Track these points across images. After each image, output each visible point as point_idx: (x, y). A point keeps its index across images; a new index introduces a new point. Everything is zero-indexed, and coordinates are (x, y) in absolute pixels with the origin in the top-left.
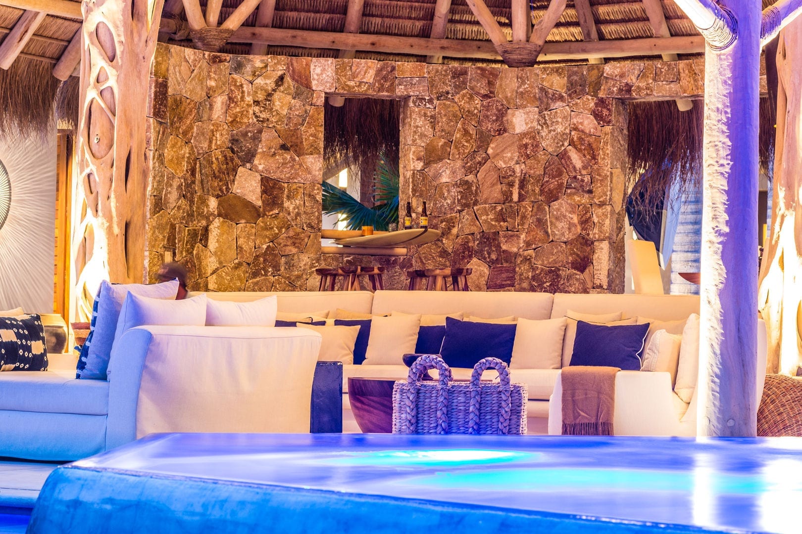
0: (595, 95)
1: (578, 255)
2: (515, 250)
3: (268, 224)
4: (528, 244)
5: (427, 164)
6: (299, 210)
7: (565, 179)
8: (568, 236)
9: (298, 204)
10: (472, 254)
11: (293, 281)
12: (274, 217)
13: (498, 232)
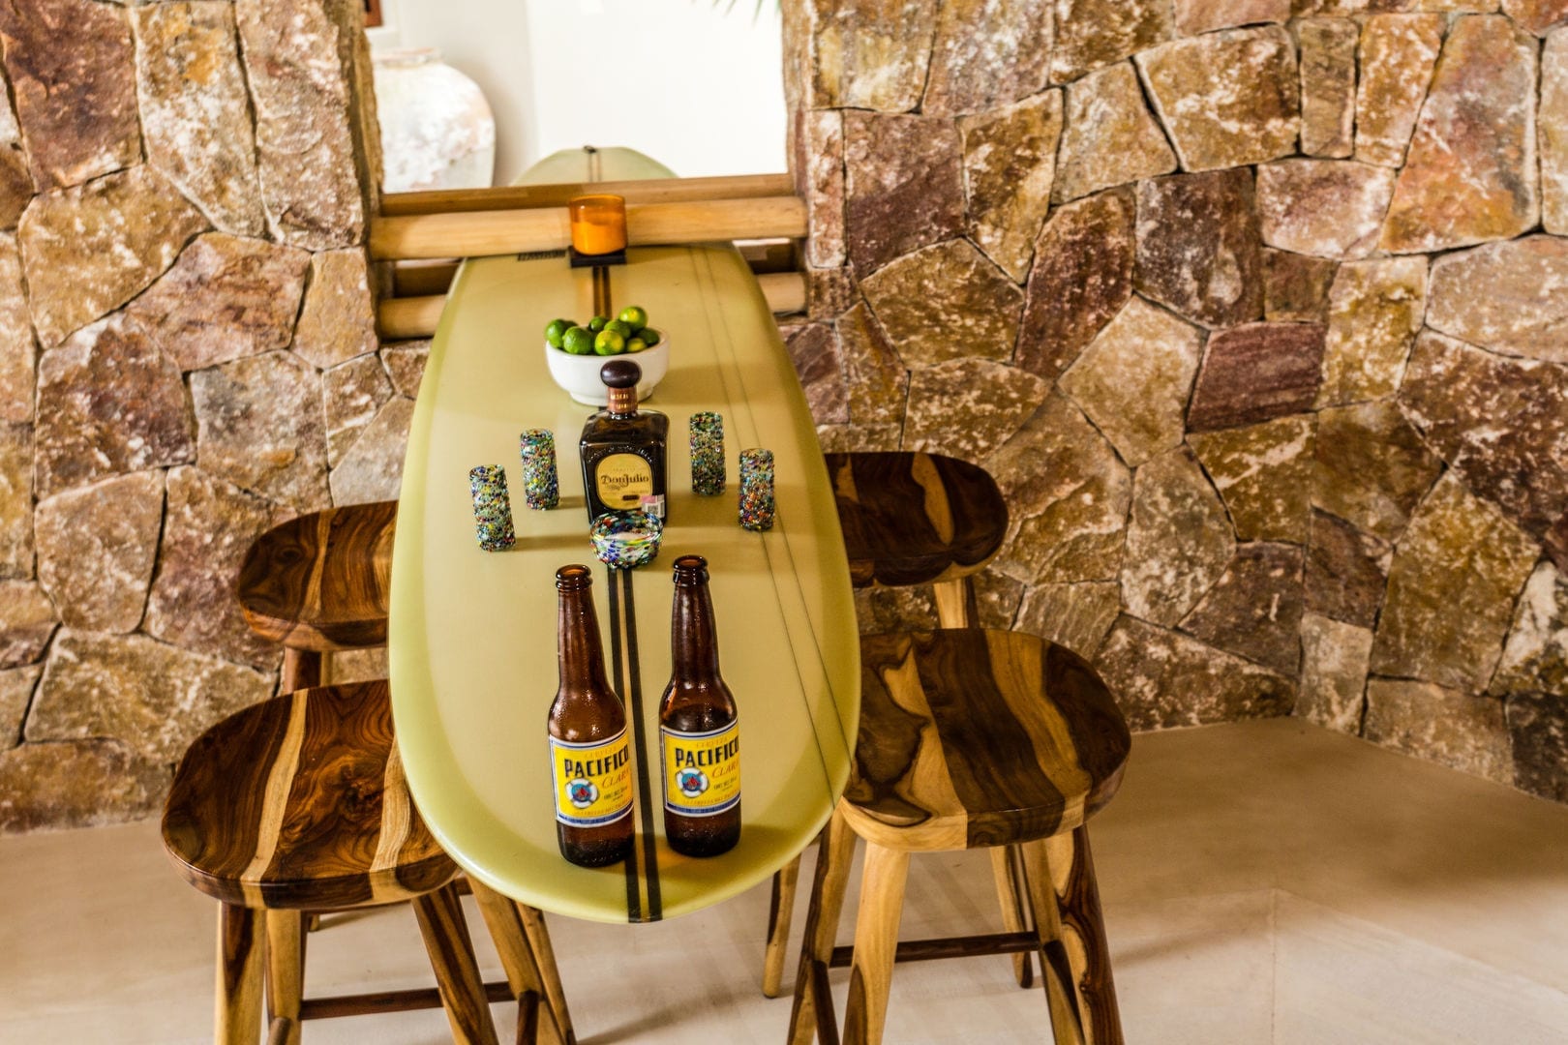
2: (1328, 248)
3: (79, 226)
4: (1402, 230)
6: (225, 145)
9: (213, 115)
10: (1119, 288)
11: (261, 483)
12: (102, 193)
13: (1254, 168)
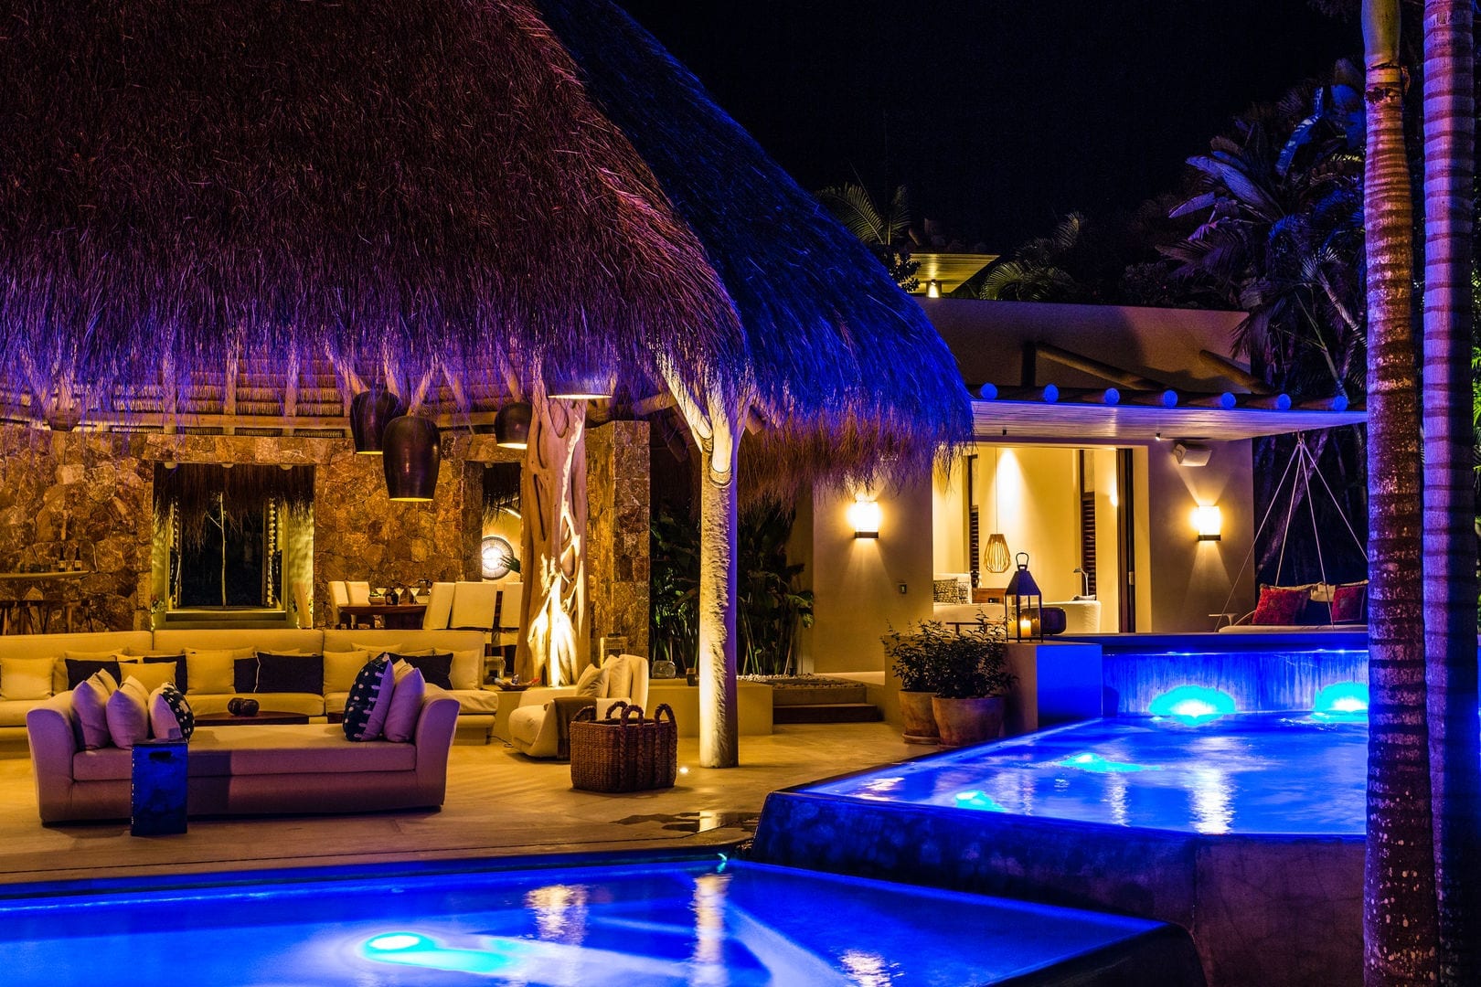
0: (139, 457)
1: (123, 584)
7: (112, 523)
8: (114, 568)
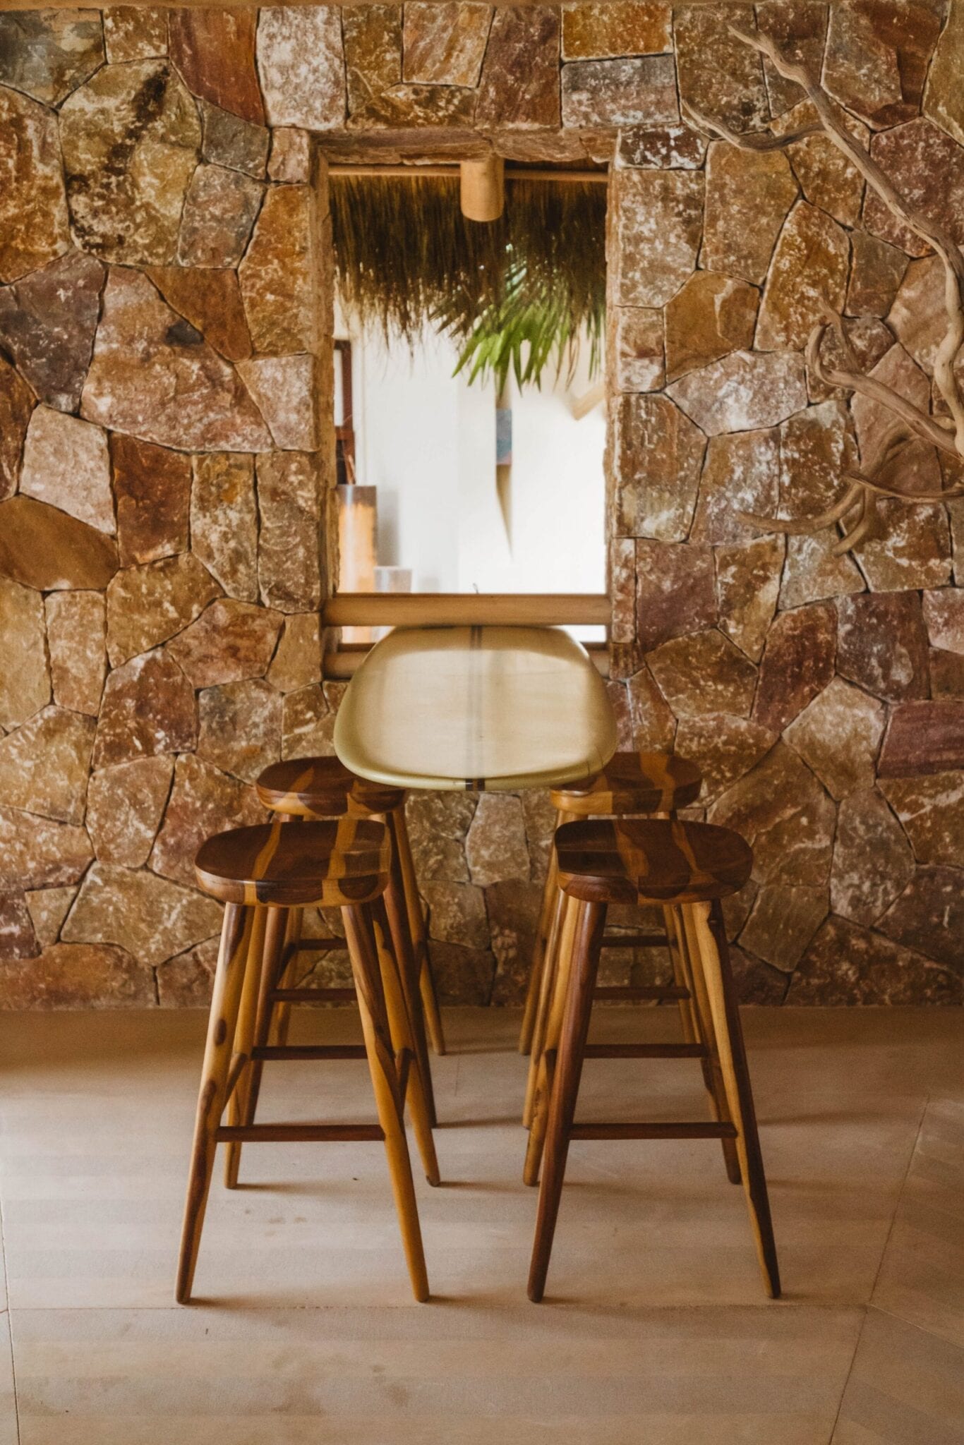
3: (144, 589)
5: (673, 370)
6: (240, 543)
9: (235, 523)
10: (826, 669)
11: (237, 768)
12: (161, 569)
13: (921, 592)
